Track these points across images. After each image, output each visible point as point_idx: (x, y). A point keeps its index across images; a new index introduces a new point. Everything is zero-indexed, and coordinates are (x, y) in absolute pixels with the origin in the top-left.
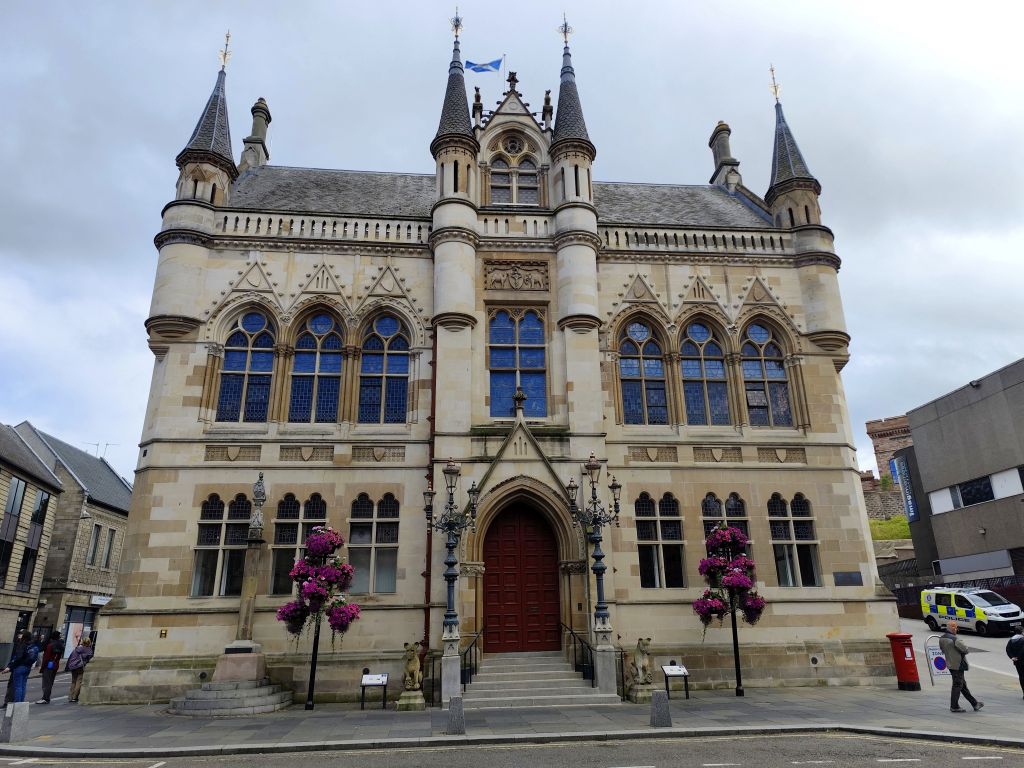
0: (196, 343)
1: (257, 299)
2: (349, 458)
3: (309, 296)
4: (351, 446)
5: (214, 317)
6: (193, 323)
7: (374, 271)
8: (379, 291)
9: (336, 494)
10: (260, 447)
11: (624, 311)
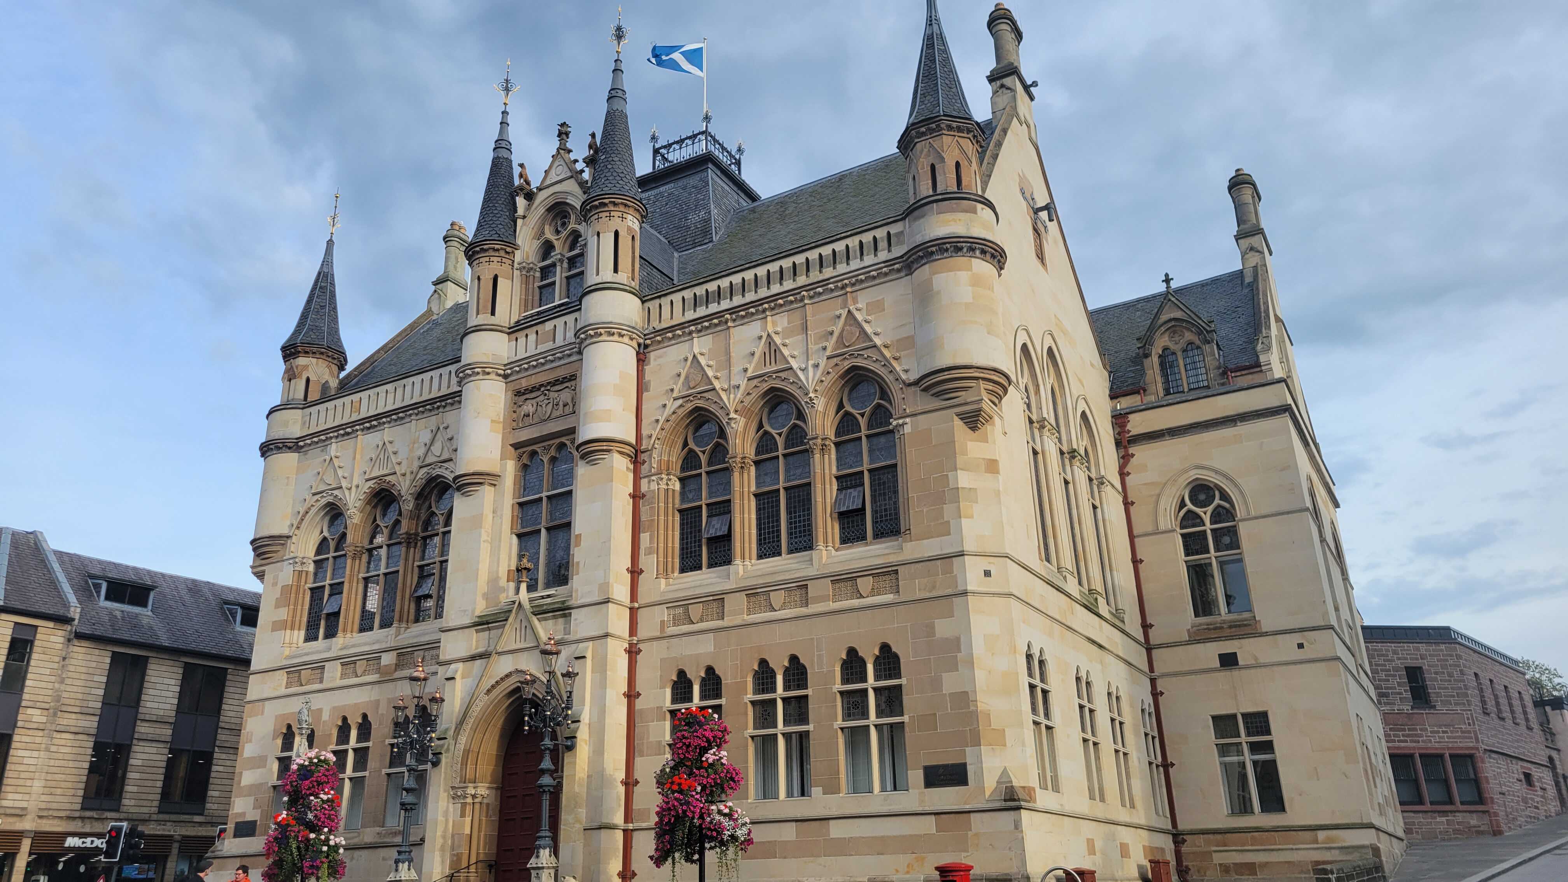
0: (283, 561)
1: (330, 499)
2: (394, 667)
3: (370, 483)
4: (395, 653)
5: (298, 528)
6: (282, 539)
7: (426, 437)
8: (430, 459)
9: (380, 712)
10: (323, 667)
11: (674, 413)
